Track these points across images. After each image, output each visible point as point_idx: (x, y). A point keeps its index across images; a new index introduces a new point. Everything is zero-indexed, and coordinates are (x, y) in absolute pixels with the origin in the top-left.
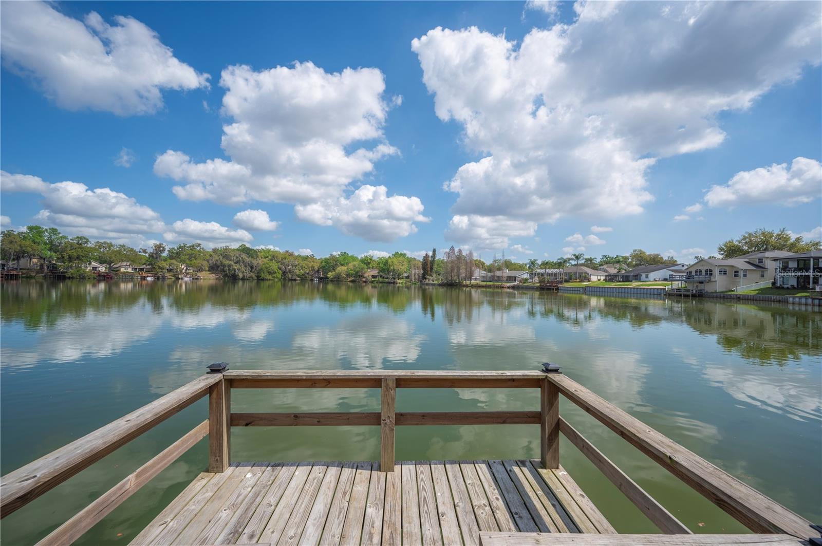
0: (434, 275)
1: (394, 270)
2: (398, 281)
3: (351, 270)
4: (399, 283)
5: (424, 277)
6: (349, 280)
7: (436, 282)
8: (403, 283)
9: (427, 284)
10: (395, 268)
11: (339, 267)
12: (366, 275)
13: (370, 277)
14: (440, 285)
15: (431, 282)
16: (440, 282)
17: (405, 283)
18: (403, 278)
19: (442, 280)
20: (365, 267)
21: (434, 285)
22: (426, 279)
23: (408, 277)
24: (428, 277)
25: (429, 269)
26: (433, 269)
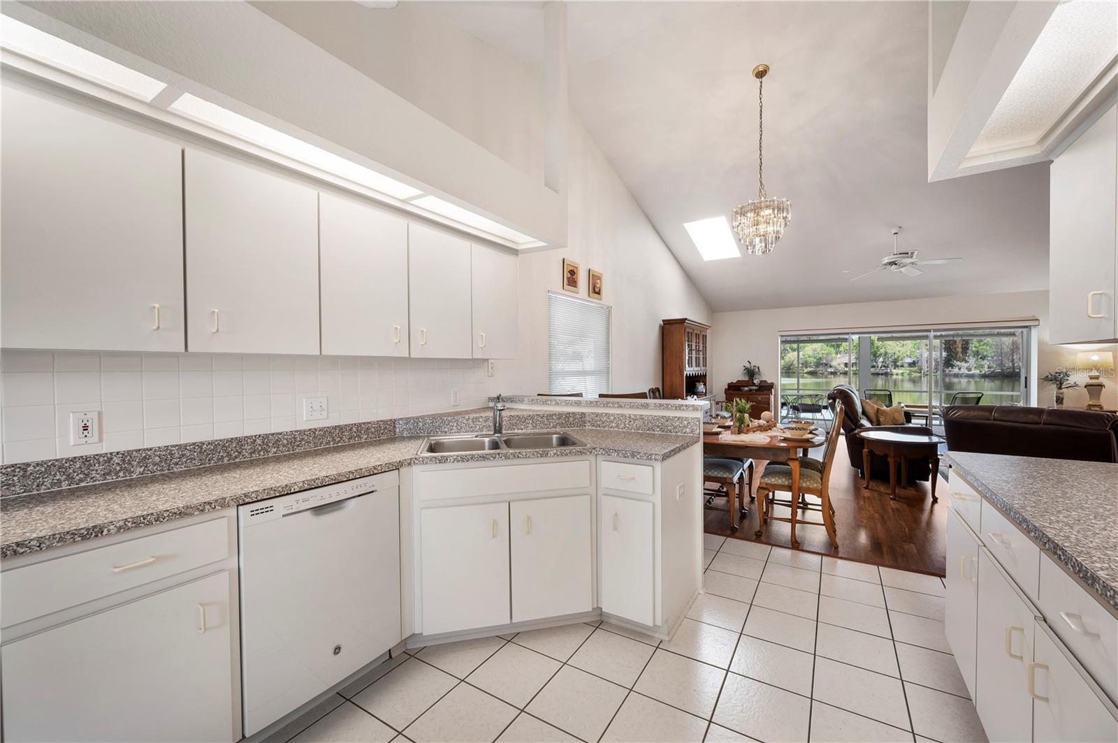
0: (972, 361)
1: (886, 353)
2: (894, 371)
3: (809, 357)
4: (897, 374)
5: (948, 363)
6: (806, 370)
7: (977, 372)
8: (905, 375)
9: (956, 376)
10: (888, 351)
11: (789, 353)
12: (834, 363)
13: (843, 366)
14: (984, 376)
15: (964, 371)
16: (985, 370)
17: (909, 374)
18: (902, 366)
19: (989, 367)
20: (833, 350)
21: (972, 376)
22: (952, 366)
23: (913, 364)
24: (958, 363)
25: (959, 350)
26: (968, 349)
